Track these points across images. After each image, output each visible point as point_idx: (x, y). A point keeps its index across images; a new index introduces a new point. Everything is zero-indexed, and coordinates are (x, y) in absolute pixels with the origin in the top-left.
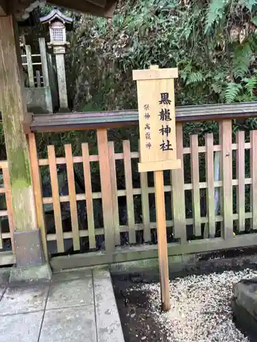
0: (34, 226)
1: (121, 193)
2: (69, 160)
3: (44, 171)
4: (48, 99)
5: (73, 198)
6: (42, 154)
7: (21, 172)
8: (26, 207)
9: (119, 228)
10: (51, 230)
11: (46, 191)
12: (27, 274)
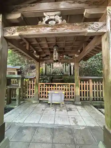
0: (79, 95)
1: (93, 91)
2: (85, 84)
3: (81, 85)
4: (69, 73)
5: (85, 91)
6: (80, 83)
7: (77, 85)
8: (78, 91)
9: (93, 97)
10: (81, 96)
11: (81, 89)
12: (77, 103)
